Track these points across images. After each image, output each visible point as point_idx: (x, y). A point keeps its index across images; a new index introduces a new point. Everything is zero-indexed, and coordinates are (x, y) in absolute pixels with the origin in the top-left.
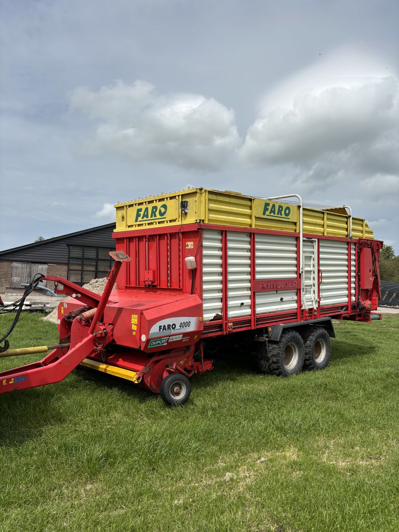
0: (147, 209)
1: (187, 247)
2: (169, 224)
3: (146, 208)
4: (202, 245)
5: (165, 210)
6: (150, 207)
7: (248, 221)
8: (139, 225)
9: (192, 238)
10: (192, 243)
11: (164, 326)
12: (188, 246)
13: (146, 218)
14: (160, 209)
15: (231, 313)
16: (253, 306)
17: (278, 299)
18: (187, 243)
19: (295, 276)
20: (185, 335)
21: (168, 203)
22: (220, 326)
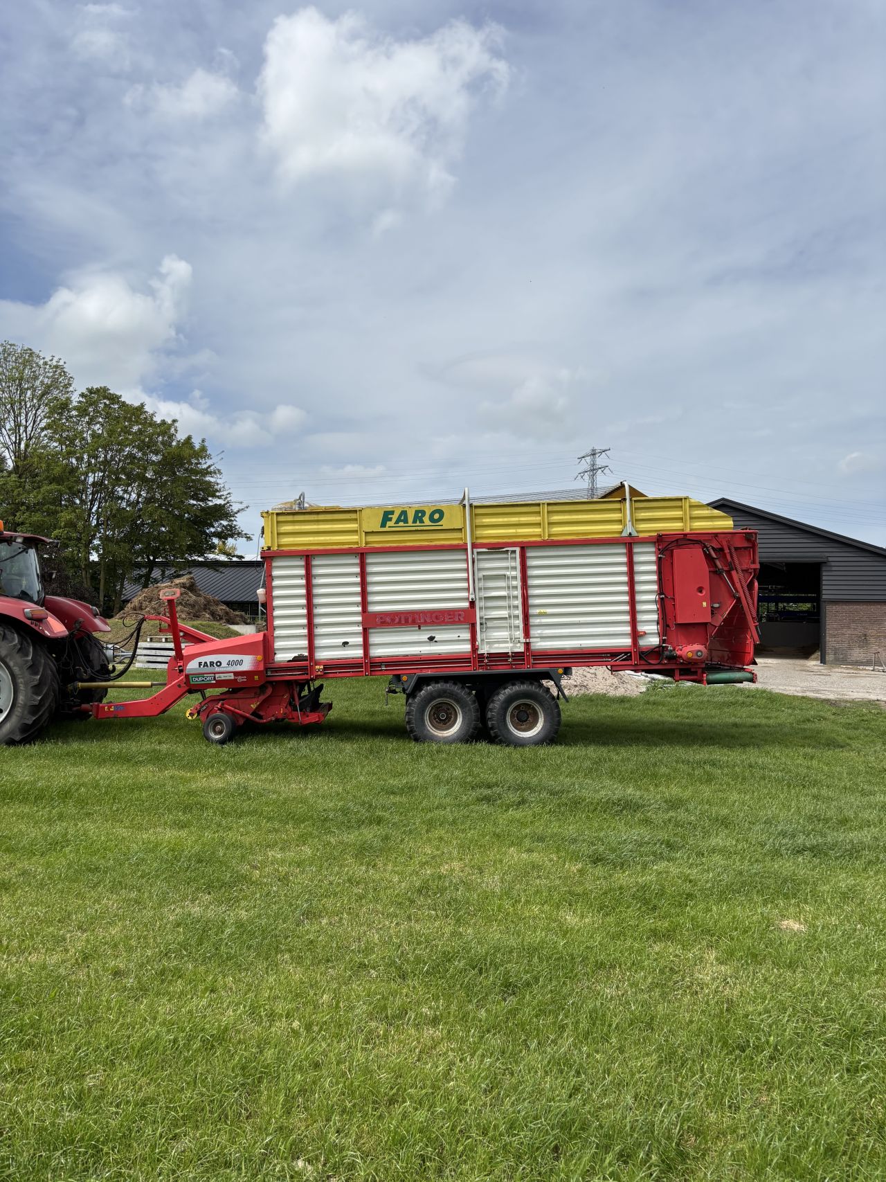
4: (271, 575)
7: (355, 538)
11: (206, 663)
15: (321, 655)
16: (366, 646)
17: (425, 637)
19: (466, 604)
20: (236, 674)
22: (304, 669)
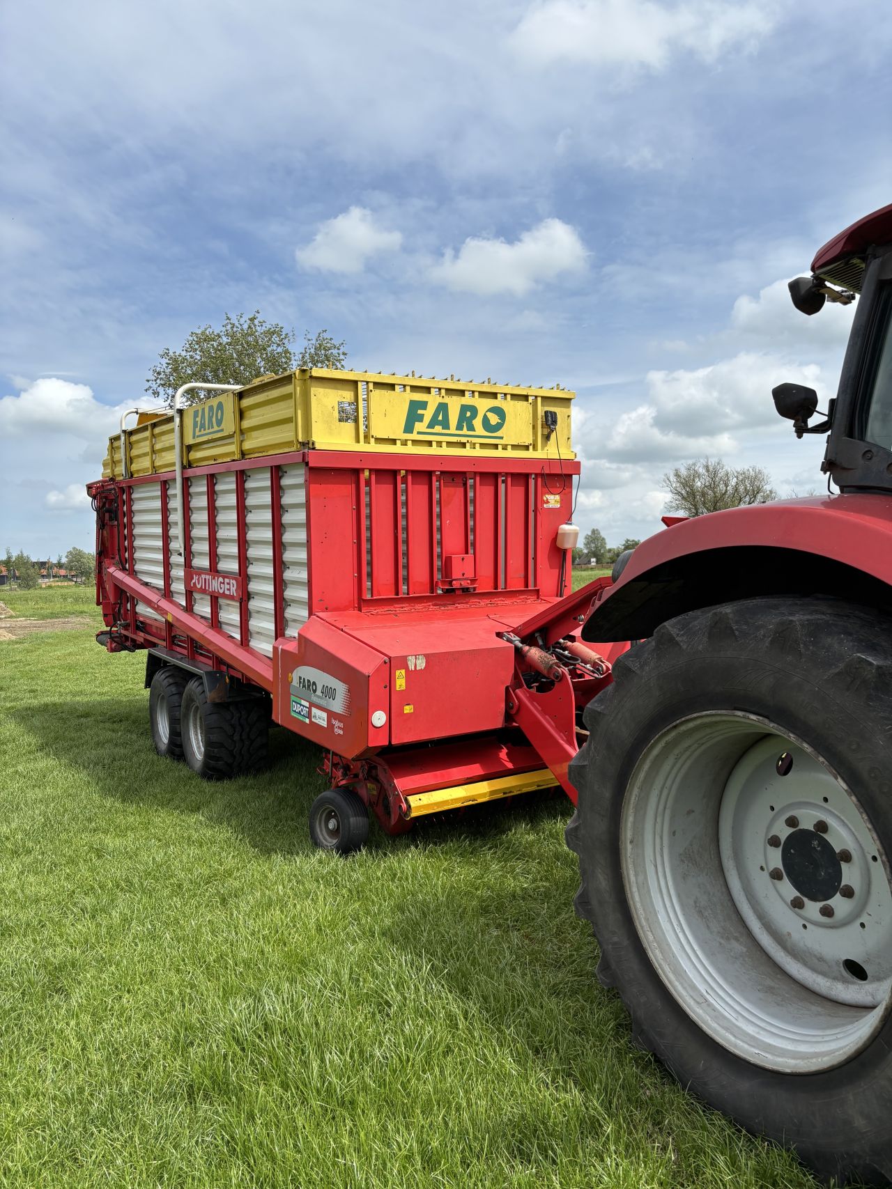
0: (443, 408)
1: (545, 506)
2: (511, 453)
3: (440, 403)
5: (500, 421)
6: (454, 404)
8: (415, 442)
9: (557, 487)
10: (558, 497)
12: (548, 502)
13: (443, 429)
14: (485, 414)
18: (547, 496)
21: (509, 406)
